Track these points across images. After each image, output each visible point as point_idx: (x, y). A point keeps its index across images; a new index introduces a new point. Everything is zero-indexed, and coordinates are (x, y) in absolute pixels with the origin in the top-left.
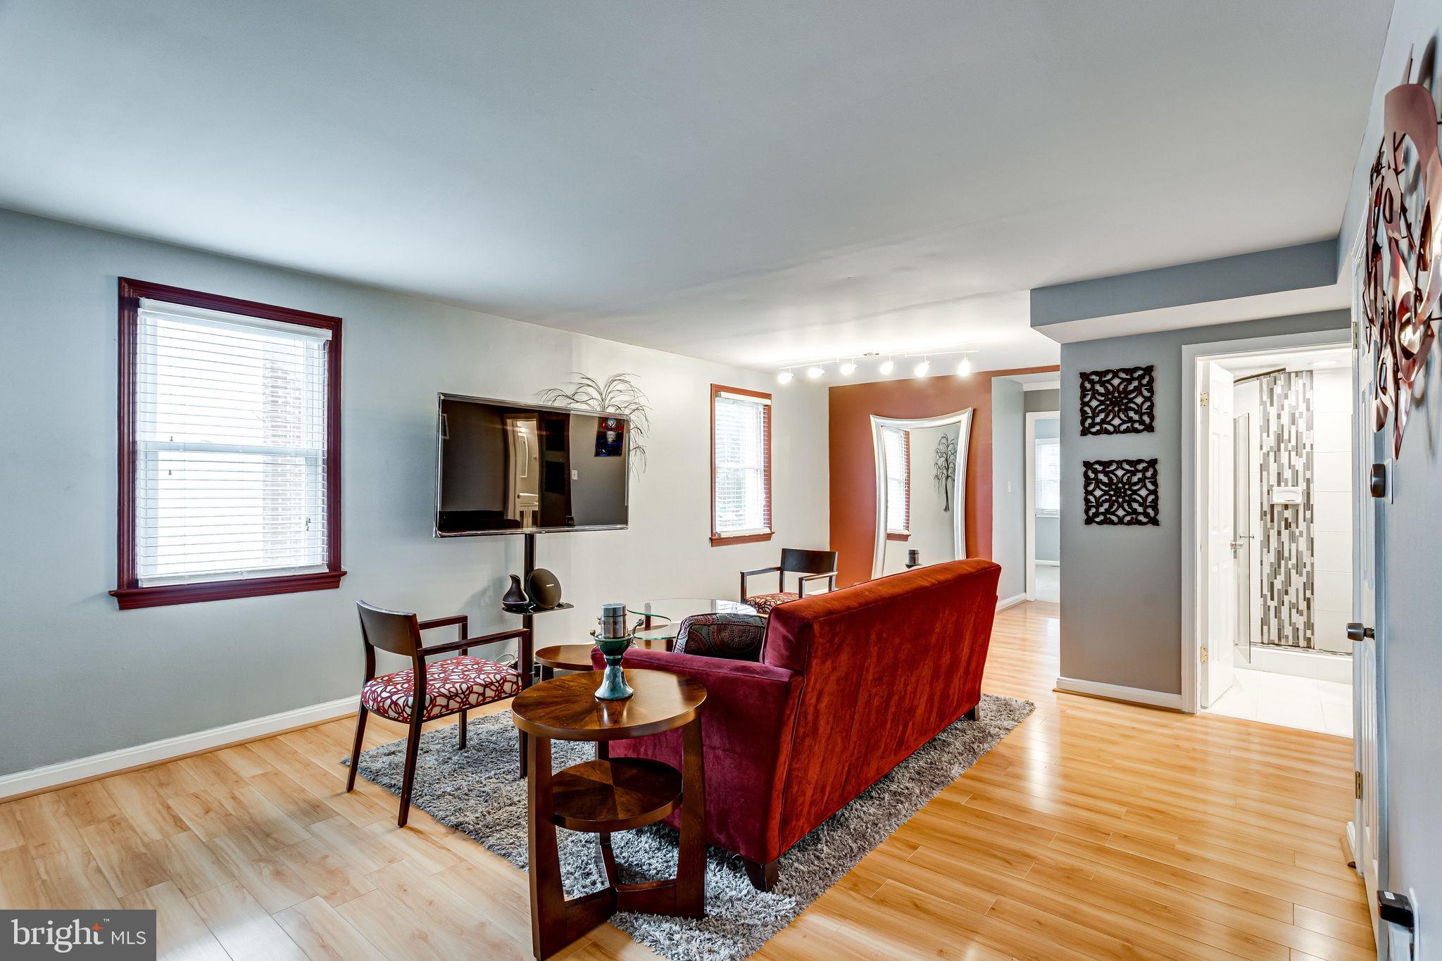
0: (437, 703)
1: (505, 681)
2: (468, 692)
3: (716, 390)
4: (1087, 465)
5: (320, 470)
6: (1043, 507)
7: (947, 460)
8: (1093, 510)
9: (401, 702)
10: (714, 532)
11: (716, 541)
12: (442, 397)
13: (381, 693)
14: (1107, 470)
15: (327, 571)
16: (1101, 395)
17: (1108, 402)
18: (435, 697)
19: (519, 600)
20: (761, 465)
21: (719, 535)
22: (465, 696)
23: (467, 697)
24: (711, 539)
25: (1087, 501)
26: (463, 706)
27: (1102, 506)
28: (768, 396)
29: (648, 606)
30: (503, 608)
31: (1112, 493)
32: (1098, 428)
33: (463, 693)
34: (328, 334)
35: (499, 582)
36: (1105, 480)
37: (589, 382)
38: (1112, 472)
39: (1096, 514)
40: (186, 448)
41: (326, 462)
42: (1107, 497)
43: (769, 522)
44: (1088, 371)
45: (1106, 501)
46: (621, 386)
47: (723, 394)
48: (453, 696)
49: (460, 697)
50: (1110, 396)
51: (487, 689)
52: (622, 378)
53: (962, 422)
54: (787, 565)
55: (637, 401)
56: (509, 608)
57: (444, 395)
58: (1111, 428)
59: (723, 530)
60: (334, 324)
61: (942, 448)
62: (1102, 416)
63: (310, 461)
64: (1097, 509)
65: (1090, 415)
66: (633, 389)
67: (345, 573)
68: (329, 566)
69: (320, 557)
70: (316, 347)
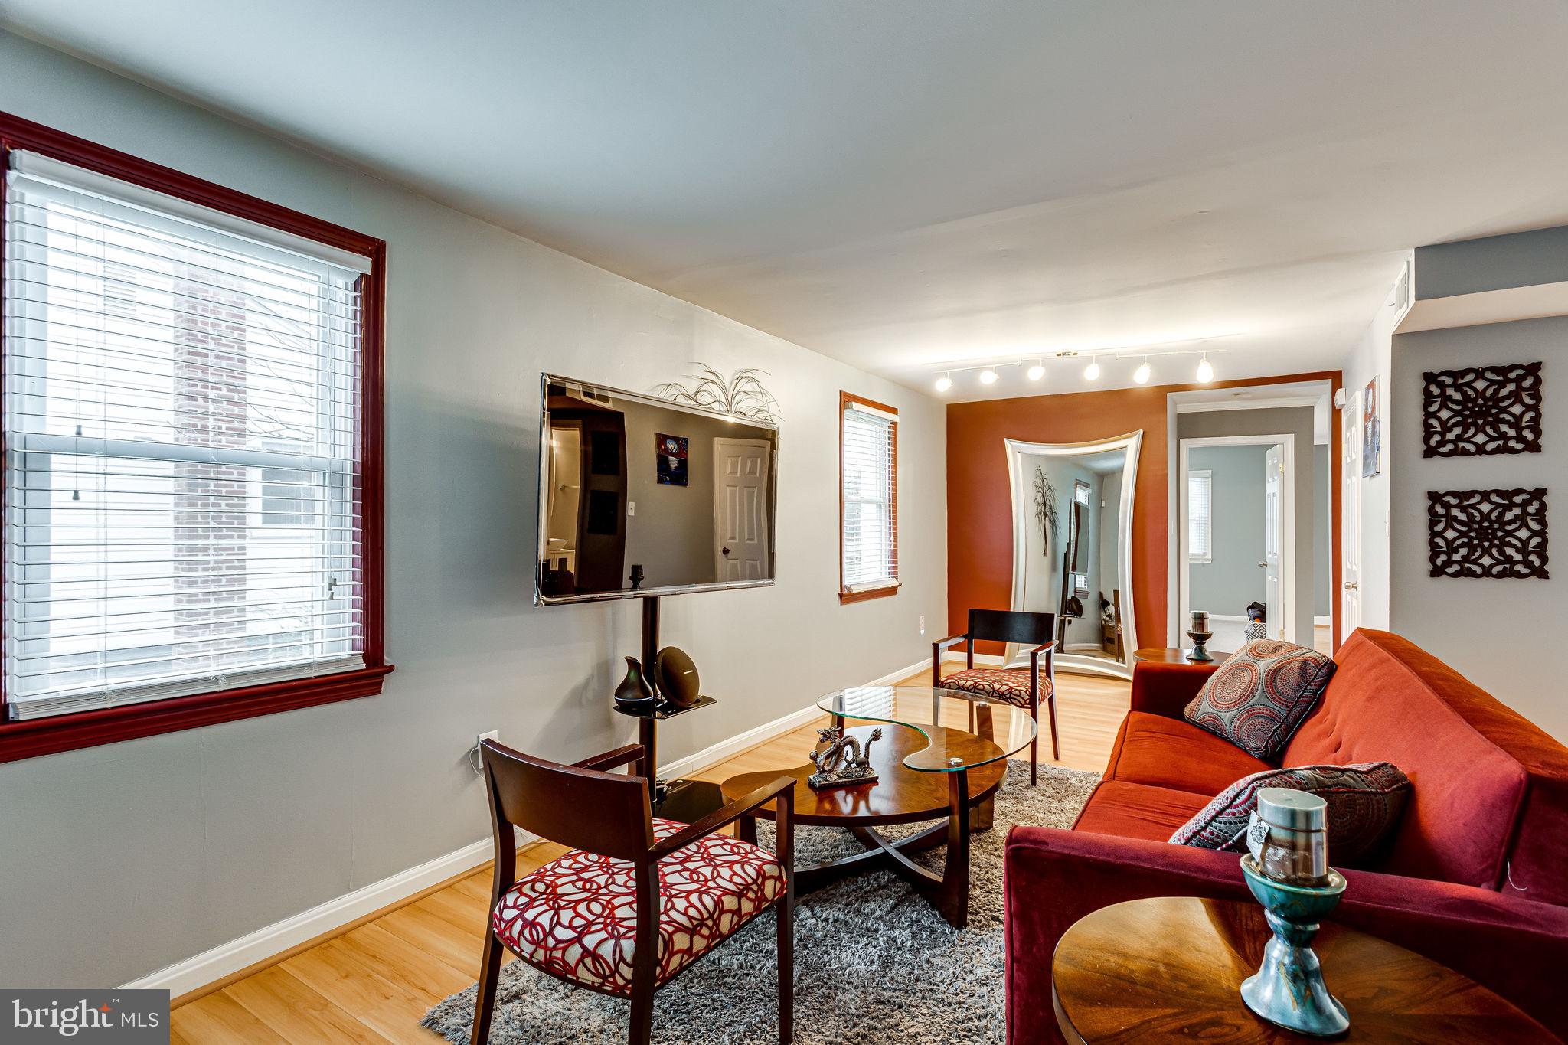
0: (676, 949)
1: (765, 878)
2: (717, 913)
3: (846, 400)
4: (1434, 497)
5: (348, 494)
7: (1043, 496)
8: (1443, 558)
9: (607, 951)
10: (844, 585)
11: (846, 597)
12: (549, 381)
13: (552, 929)
14: (1466, 503)
15: (364, 666)
16: (1456, 402)
17: (1467, 413)
18: (671, 935)
19: (642, 696)
20: (885, 499)
21: (849, 589)
22: (714, 921)
23: (717, 922)
24: (841, 596)
25: (1432, 544)
26: (712, 941)
27: (1457, 552)
28: (894, 411)
29: (840, 702)
30: (615, 708)
31: (1473, 534)
32: (1450, 446)
33: (711, 915)
34: (366, 265)
35: (605, 669)
36: (1462, 517)
37: (712, 377)
38: (1473, 506)
39: (1449, 563)
40: (108, 450)
41: (359, 481)
42: (1465, 540)
43: (895, 571)
44: (1436, 371)
45: (1463, 545)
46: (748, 387)
47: (856, 405)
48: (698, 925)
49: (707, 926)
50: (1470, 405)
51: (743, 900)
52: (749, 374)
53: (1128, 447)
54: (976, 632)
55: (765, 408)
56: (624, 708)
57: (552, 376)
58: (1471, 448)
59: (856, 581)
60: (375, 250)
61: (1039, 481)
62: (1458, 431)
63: (333, 478)
64: (1450, 556)
65: (1439, 429)
66: (762, 391)
67: (391, 669)
68: (366, 658)
69: (348, 645)
70: (341, 283)
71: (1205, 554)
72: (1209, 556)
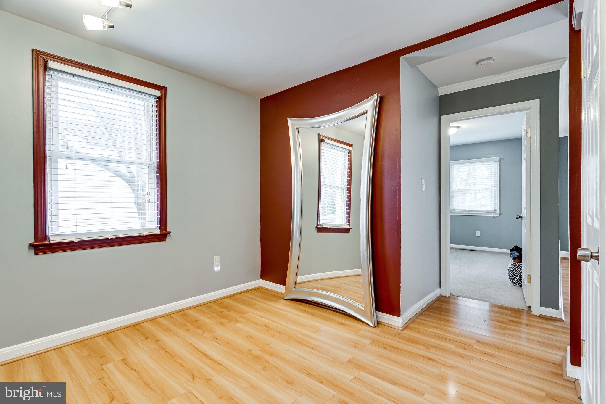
6: (455, 208)
71: (495, 210)
72: (498, 212)
